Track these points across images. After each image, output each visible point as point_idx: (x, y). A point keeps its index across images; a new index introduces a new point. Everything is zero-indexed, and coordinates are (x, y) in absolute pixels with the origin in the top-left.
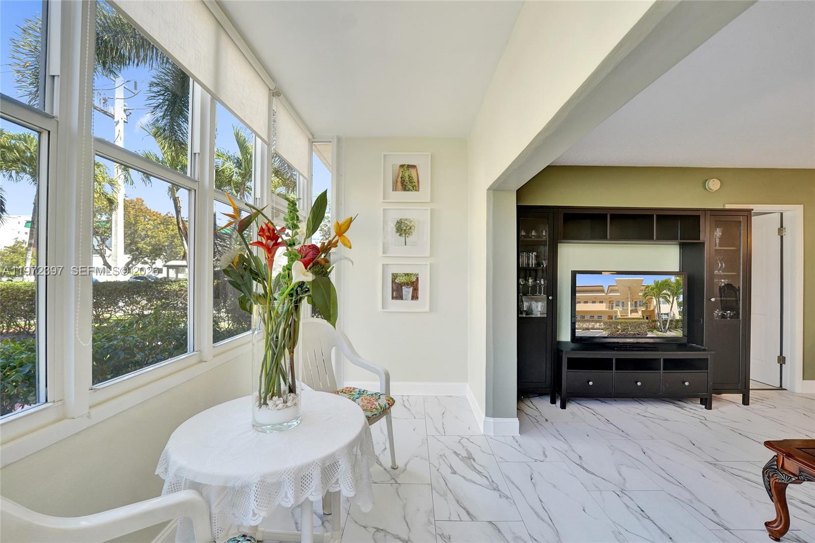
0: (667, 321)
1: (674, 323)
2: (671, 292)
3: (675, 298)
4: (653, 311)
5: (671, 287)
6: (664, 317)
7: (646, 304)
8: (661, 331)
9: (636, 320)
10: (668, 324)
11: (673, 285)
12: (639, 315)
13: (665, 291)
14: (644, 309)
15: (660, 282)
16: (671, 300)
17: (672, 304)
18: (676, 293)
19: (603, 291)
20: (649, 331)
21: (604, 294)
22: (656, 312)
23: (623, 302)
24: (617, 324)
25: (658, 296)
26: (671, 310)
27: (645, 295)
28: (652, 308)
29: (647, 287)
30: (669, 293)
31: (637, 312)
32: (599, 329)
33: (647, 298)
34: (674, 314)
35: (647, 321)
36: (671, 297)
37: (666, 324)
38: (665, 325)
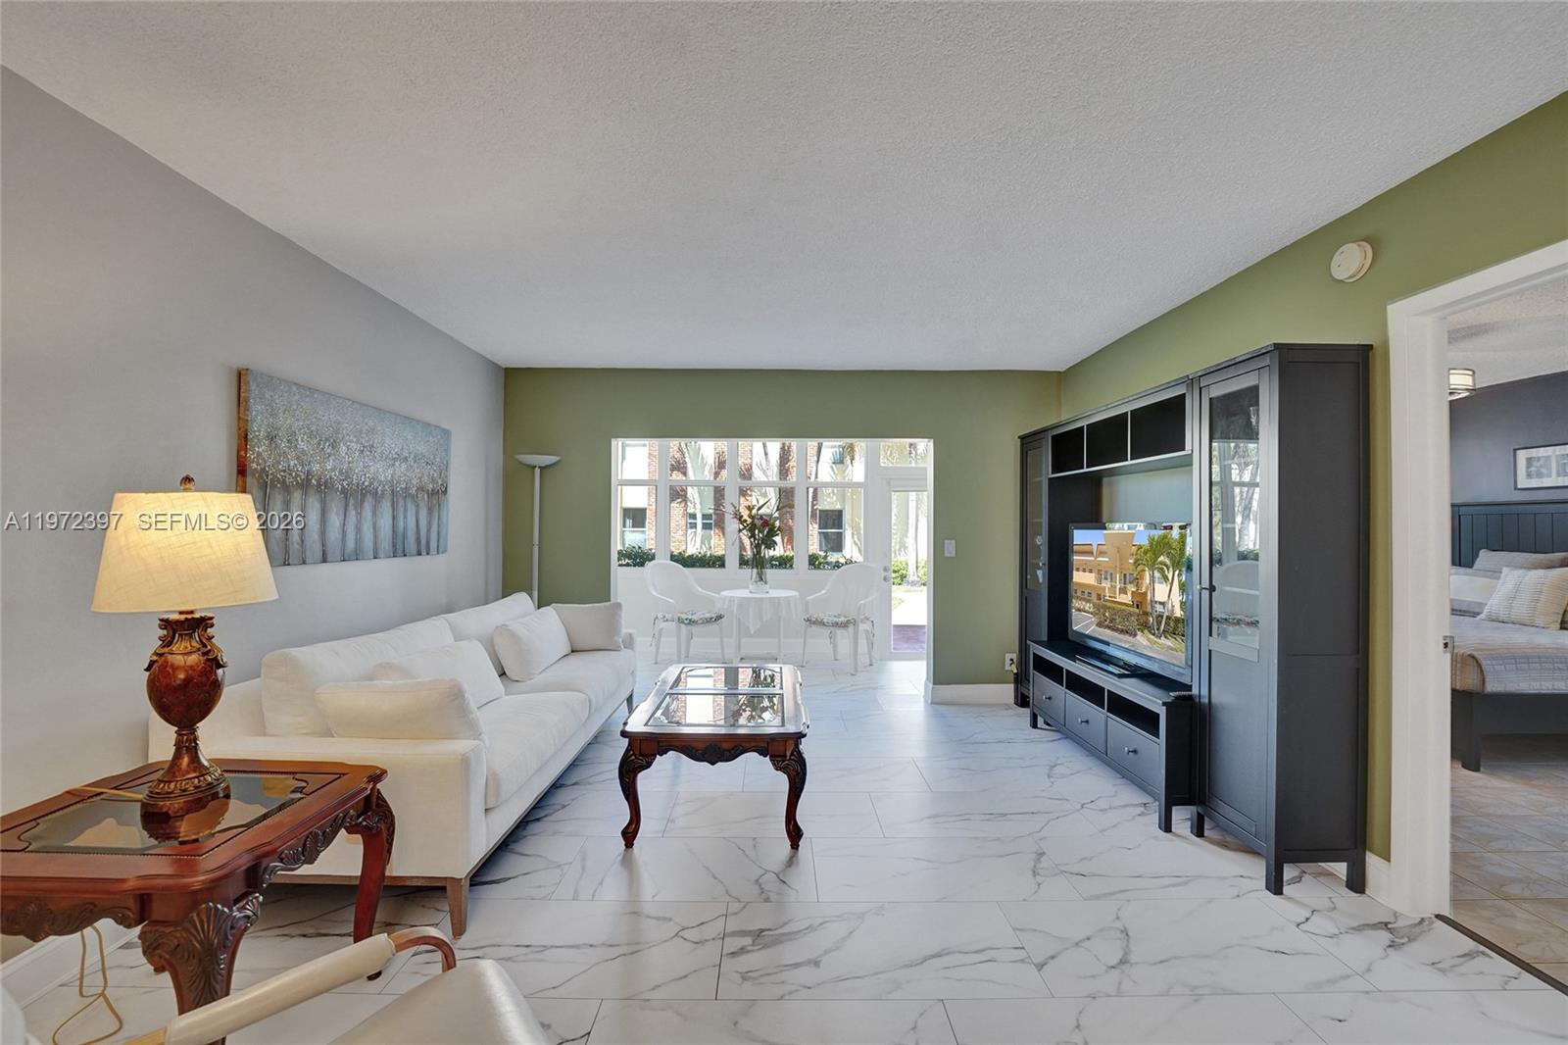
0: (1162, 617)
1: (1172, 624)
2: (1171, 559)
3: (1177, 572)
4: (1145, 593)
5: (1171, 548)
6: (1159, 608)
7: (1137, 580)
8: (1154, 635)
9: (1123, 607)
10: (1163, 623)
11: (1175, 545)
12: (1127, 599)
13: (1162, 558)
14: (1134, 590)
15: (1156, 538)
16: (1170, 577)
17: (1172, 584)
18: (1179, 562)
19: (1090, 553)
20: (1139, 629)
21: (1093, 559)
22: (1149, 598)
23: (1111, 574)
24: (1106, 608)
25: (1153, 565)
26: (1169, 596)
27: (1136, 563)
28: (1144, 590)
29: (1140, 547)
30: (1168, 561)
31: (1126, 593)
32: (1088, 613)
33: (1140, 568)
34: (1173, 606)
35: (1137, 611)
36: (1171, 569)
37: (1161, 623)
38: (1159, 624)
